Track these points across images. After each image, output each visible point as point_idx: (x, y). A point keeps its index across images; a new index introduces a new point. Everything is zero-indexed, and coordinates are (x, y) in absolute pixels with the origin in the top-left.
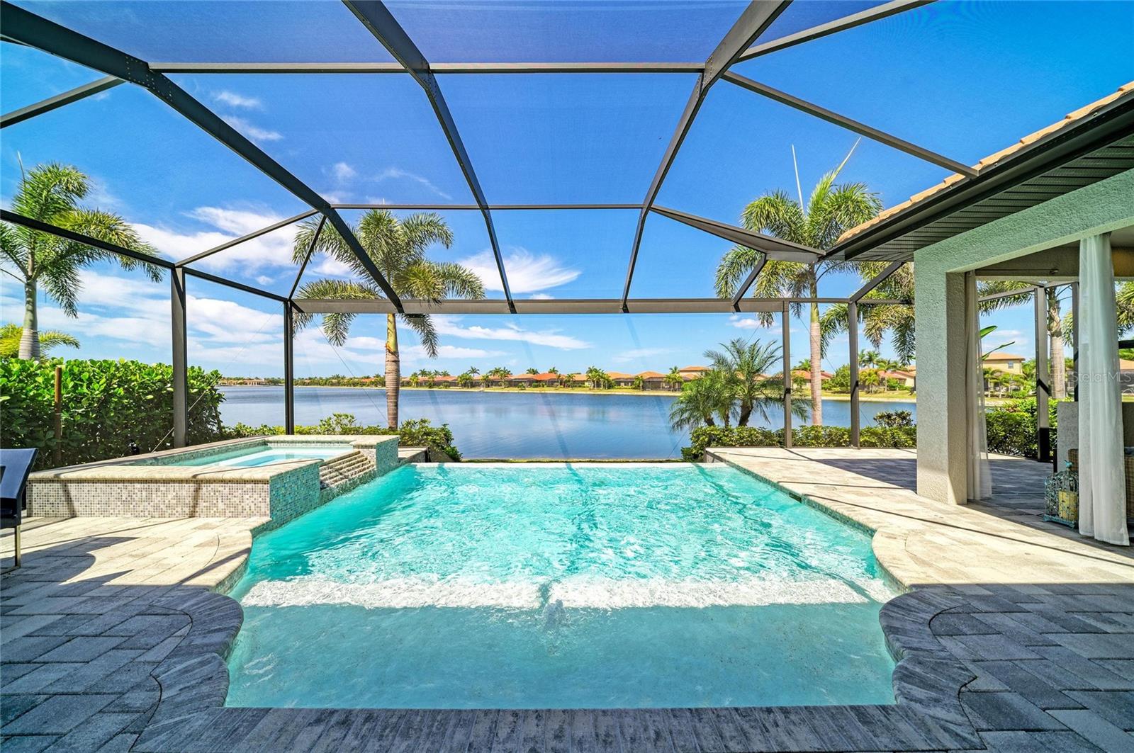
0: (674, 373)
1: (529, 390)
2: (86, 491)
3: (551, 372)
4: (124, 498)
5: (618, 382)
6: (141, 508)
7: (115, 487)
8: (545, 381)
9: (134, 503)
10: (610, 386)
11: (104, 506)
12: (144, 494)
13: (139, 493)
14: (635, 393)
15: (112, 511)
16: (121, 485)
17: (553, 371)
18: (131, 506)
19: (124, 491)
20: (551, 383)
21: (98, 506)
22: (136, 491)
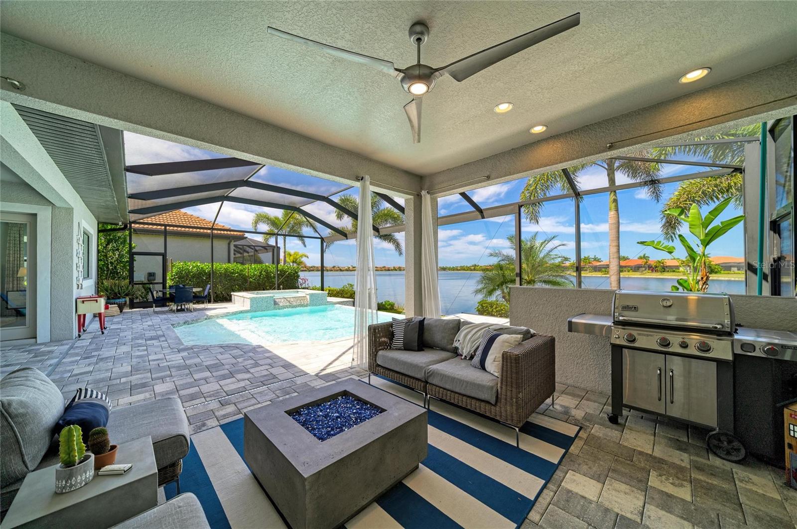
17: (643, 257)
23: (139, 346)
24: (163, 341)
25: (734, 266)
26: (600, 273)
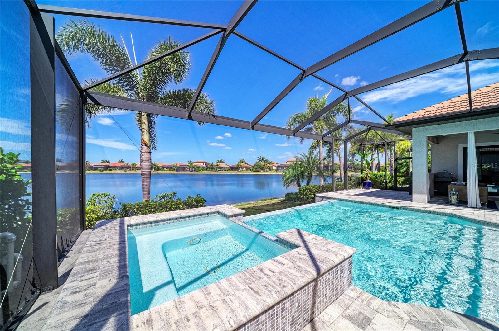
0: (190, 163)
3: (120, 162)
5: (163, 167)
8: (117, 167)
10: (159, 170)
14: (173, 173)
17: (121, 161)
20: (121, 168)
25: (165, 167)
26: (96, 171)
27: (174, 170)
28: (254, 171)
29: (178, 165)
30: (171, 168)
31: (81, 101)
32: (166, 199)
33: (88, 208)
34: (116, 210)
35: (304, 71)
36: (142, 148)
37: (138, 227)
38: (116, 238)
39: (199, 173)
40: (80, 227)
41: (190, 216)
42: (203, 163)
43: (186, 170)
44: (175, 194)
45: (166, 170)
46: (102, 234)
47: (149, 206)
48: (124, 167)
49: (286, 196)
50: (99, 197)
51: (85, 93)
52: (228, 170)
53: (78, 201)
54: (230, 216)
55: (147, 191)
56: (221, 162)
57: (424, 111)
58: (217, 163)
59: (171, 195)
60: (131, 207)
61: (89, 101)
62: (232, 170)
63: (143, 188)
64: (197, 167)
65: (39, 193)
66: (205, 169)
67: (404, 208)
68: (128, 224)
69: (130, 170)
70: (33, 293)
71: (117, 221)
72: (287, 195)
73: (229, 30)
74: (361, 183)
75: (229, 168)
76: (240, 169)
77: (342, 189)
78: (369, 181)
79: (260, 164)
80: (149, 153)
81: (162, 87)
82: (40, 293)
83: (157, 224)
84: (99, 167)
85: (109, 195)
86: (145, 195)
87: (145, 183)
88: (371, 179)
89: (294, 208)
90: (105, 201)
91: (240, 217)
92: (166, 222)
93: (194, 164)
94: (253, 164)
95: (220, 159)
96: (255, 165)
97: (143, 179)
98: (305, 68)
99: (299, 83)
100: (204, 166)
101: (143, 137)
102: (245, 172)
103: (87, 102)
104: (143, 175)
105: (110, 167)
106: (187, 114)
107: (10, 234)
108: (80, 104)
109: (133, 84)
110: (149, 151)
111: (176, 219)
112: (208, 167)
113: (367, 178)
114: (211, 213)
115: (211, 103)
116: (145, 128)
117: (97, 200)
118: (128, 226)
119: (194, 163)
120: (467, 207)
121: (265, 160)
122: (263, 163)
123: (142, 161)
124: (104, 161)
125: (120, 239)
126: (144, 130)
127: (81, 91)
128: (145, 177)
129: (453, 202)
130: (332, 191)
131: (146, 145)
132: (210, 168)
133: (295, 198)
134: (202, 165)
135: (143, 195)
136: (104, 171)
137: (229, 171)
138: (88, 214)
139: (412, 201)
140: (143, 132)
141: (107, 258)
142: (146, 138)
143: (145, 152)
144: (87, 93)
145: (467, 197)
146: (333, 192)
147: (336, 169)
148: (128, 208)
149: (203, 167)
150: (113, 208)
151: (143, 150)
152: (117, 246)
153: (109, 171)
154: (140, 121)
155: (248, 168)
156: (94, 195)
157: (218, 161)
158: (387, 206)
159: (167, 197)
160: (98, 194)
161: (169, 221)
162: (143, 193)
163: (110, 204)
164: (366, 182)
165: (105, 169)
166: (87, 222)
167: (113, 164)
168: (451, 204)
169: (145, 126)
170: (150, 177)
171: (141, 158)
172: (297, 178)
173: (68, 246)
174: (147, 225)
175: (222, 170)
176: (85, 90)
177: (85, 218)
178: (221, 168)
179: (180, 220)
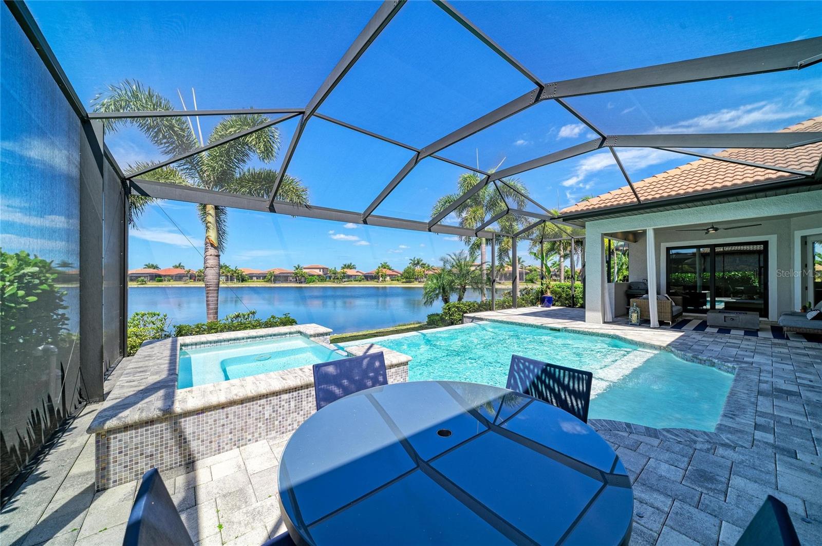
0: (297, 269)
1: (151, 284)
2: (211, 421)
3: (176, 267)
4: (267, 416)
5: (251, 277)
6: (289, 421)
7: (255, 406)
8: (172, 276)
9: (280, 419)
10: (243, 280)
11: (238, 434)
12: (293, 403)
13: (286, 406)
15: (250, 437)
16: (263, 401)
17: (180, 266)
18: (277, 423)
19: (267, 407)
20: (179, 278)
21: (230, 436)
22: (283, 403)
23: (809, 386)
24: (766, 382)
25: (255, 276)
26: (135, 283)
27: (269, 281)
28: (403, 282)
29: (277, 272)
30: (264, 277)
31: (123, 193)
32: (240, 320)
33: (130, 330)
34: (167, 333)
35: (419, 153)
36: (206, 250)
37: (194, 347)
38: (167, 353)
39: (311, 285)
40: (120, 353)
41: (262, 337)
42: (320, 268)
43: (290, 281)
44: (253, 313)
45: (256, 280)
46: (151, 350)
47: (214, 329)
48: (183, 276)
49: (429, 318)
50: (144, 317)
51: (128, 182)
52: (360, 281)
53: (118, 320)
54: (311, 336)
55: (212, 309)
56: (349, 267)
57: (598, 199)
58: (343, 268)
59: (249, 315)
60: (188, 330)
61: (134, 192)
62: (368, 281)
63: (208, 305)
64: (310, 276)
65: (87, 302)
66: (322, 279)
67: (566, 330)
68: (182, 343)
69: (195, 280)
70: (80, 403)
71: (170, 340)
72: (429, 316)
73: (308, 113)
74: (541, 298)
75: (363, 277)
76: (381, 279)
77: (509, 307)
78: (549, 295)
79: (414, 270)
80: (216, 256)
81: (237, 166)
82: (87, 404)
83: (218, 344)
84: (140, 277)
85: (159, 315)
86: (210, 314)
87: (209, 299)
88: (553, 292)
89: (420, 331)
90: (153, 323)
91: (325, 337)
92: (230, 342)
93: (304, 271)
94: (401, 271)
95: (348, 263)
96: (405, 271)
97: (208, 293)
98: (419, 148)
99: (414, 166)
100: (321, 273)
101: (208, 234)
102: (389, 284)
103: (130, 193)
104: (208, 287)
105: (160, 276)
106: (267, 205)
107: (52, 346)
108: (122, 198)
109: (194, 161)
110: (216, 254)
111: (243, 339)
112: (328, 275)
113: (546, 291)
114: (290, 333)
115: (303, 191)
116: (211, 221)
117: (141, 322)
118: (182, 345)
119: (305, 268)
120: (649, 327)
121: (423, 264)
122: (418, 268)
123: (207, 268)
124: (149, 266)
125: (171, 353)
126: (209, 224)
127: (123, 180)
128: (210, 290)
129: (633, 322)
130: (491, 309)
131: (212, 245)
132: (330, 277)
133: (439, 321)
134: (317, 272)
135: (208, 315)
136: (149, 283)
137: (362, 282)
138: (129, 337)
139: (584, 321)
140: (208, 228)
141: (157, 365)
142: (213, 235)
143: (211, 255)
144: (131, 181)
145: (649, 315)
146: (492, 312)
147: (535, 278)
148: (184, 330)
149: (319, 276)
150: (163, 330)
151: (207, 253)
152: (168, 358)
153: (158, 283)
154: (205, 213)
155: (393, 278)
156: (137, 315)
157: (345, 265)
158: (548, 327)
159: (242, 318)
160: (143, 312)
161: (233, 342)
162: (208, 313)
163: (159, 326)
164: (544, 297)
165: (150, 280)
166: (129, 349)
167: (165, 270)
168: (631, 324)
169: (211, 219)
170: (218, 290)
171: (205, 263)
172: (444, 292)
173: (107, 370)
174: (206, 345)
175: (351, 281)
176: (129, 179)
177: (127, 344)
178: (349, 276)
179: (249, 340)
